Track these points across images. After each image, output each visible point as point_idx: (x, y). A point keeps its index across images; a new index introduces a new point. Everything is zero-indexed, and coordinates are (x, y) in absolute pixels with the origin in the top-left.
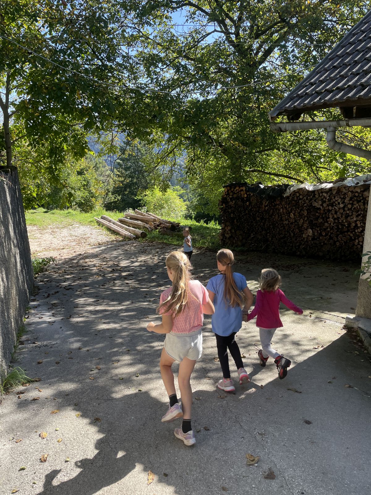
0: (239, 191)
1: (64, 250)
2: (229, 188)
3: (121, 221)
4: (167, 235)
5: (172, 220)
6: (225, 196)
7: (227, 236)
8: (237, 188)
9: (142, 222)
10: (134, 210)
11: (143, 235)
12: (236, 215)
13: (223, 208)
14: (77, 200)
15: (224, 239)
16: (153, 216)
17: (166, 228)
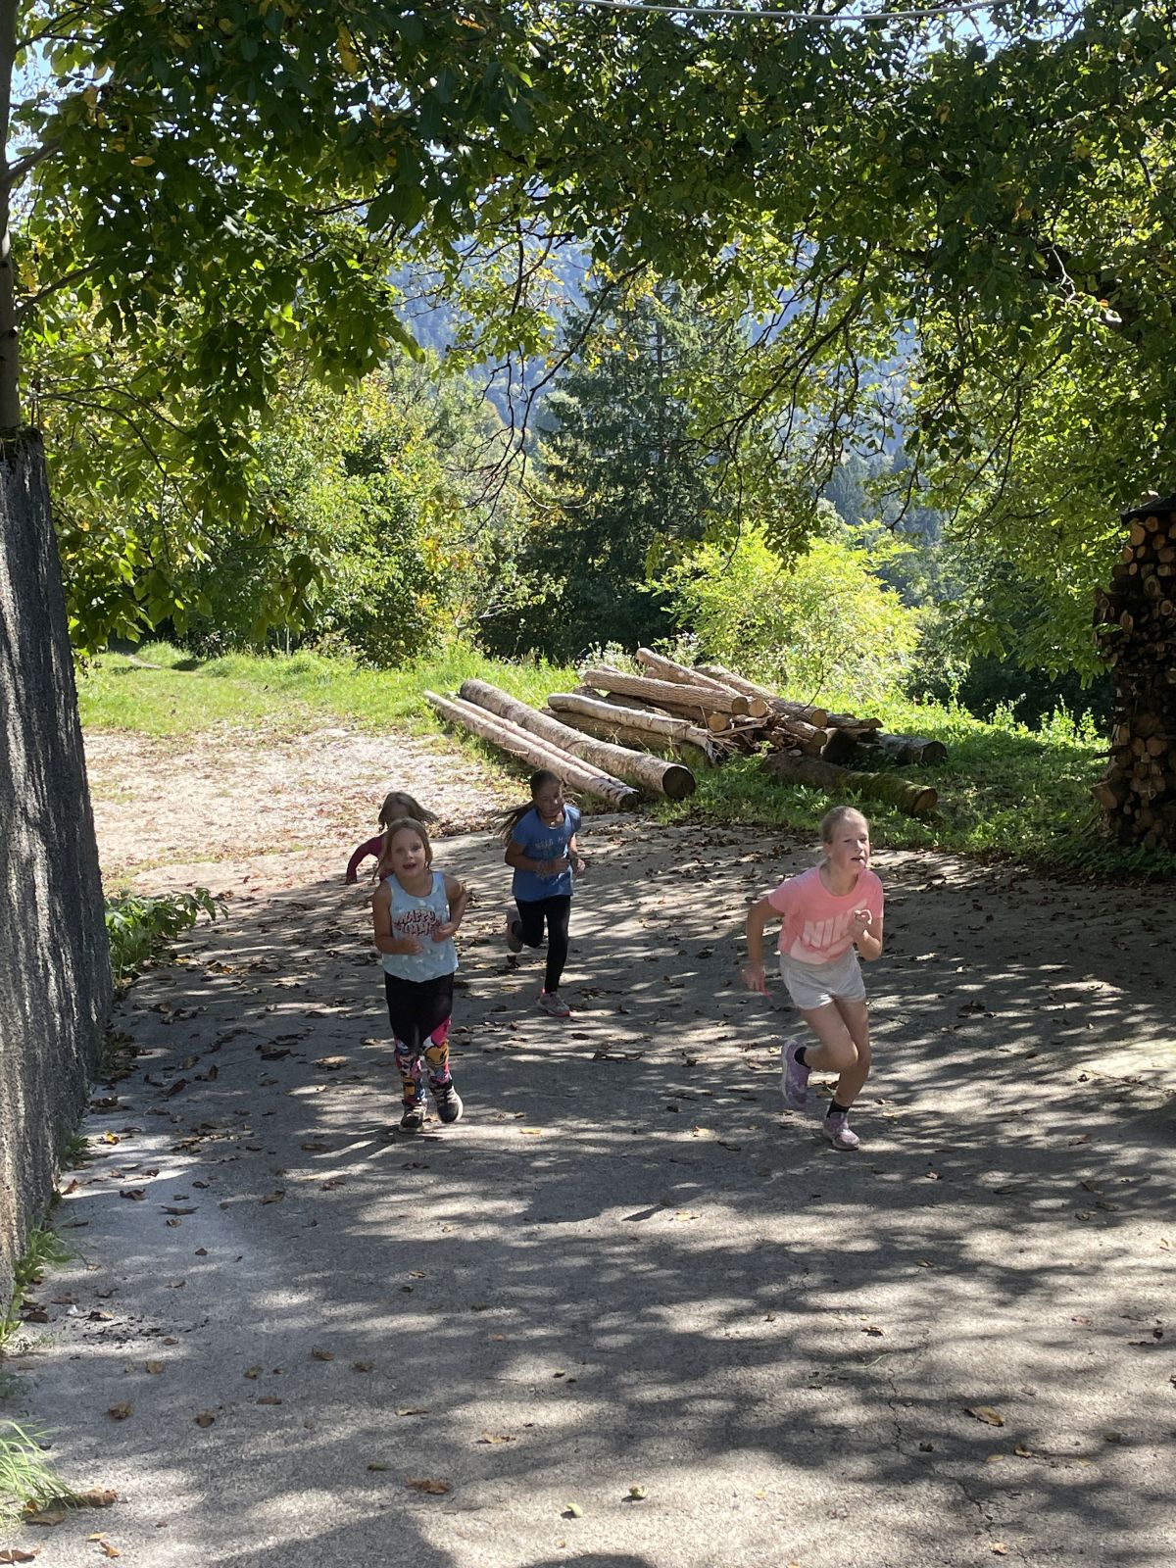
1: (268, 859)
2: (1153, 524)
3: (562, 711)
4: (808, 784)
5: (836, 706)
6: (1133, 569)
7: (1147, 792)
9: (674, 714)
10: (633, 651)
11: (678, 785)
13: (1120, 634)
14: (344, 603)
15: (1127, 810)
16: (733, 685)
17: (800, 746)
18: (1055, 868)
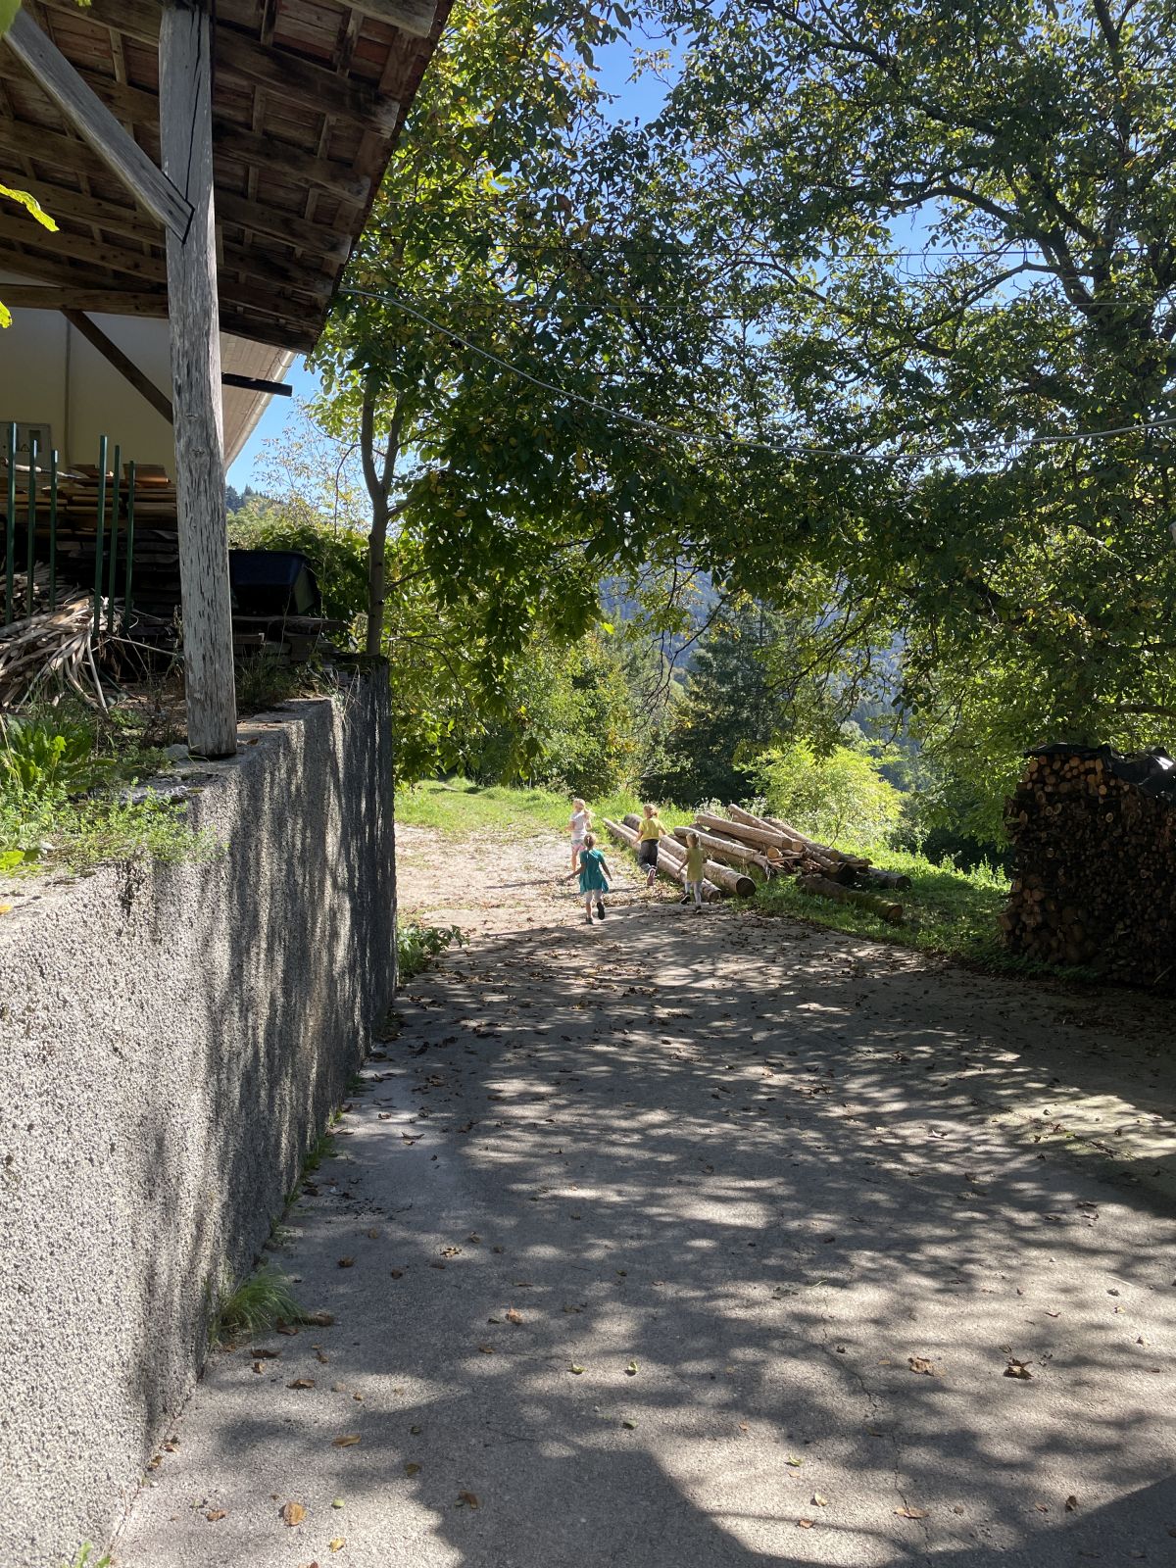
0: (1080, 774)
1: (501, 911)
2: (1043, 760)
4: (824, 896)
5: (844, 847)
6: (1029, 786)
7: (1031, 922)
8: (1074, 762)
9: (747, 845)
10: (727, 805)
11: (745, 889)
12: (1063, 853)
13: (1019, 824)
14: (564, 761)
15: (1018, 932)
16: (785, 831)
17: (821, 872)
18: (971, 964)
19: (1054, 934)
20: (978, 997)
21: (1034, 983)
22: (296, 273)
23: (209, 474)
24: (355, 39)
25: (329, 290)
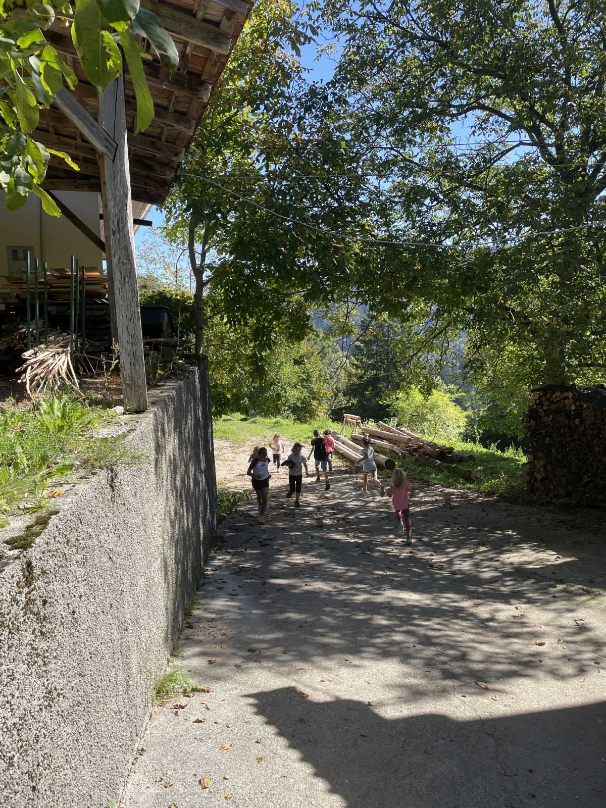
0: (561, 399)
2: (542, 393)
3: (354, 439)
4: (430, 468)
5: (440, 442)
6: (535, 407)
7: (539, 476)
8: (558, 394)
9: (390, 442)
10: (377, 422)
11: (390, 465)
12: (554, 440)
13: (531, 426)
14: (292, 401)
15: (532, 482)
16: (407, 434)
17: (428, 454)
18: (509, 499)
19: (551, 482)
20: (514, 516)
21: (543, 508)
22: (157, 167)
23: (130, 273)
24: (190, 55)
25: (173, 175)
